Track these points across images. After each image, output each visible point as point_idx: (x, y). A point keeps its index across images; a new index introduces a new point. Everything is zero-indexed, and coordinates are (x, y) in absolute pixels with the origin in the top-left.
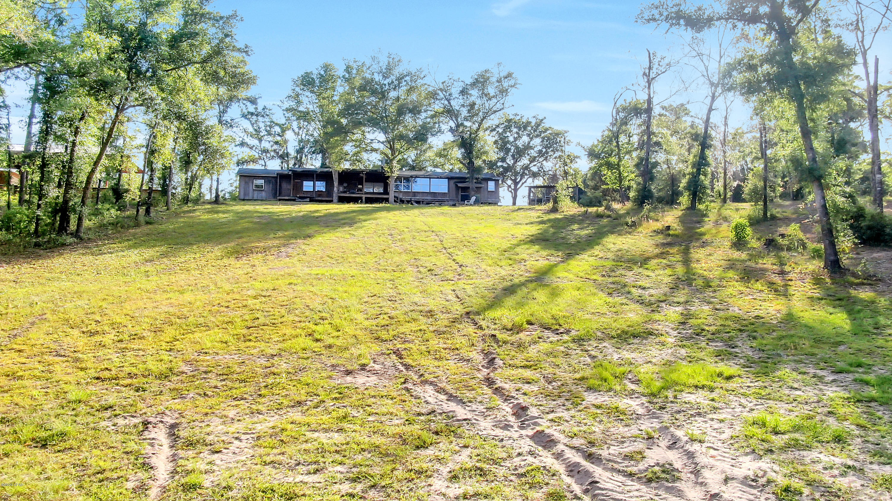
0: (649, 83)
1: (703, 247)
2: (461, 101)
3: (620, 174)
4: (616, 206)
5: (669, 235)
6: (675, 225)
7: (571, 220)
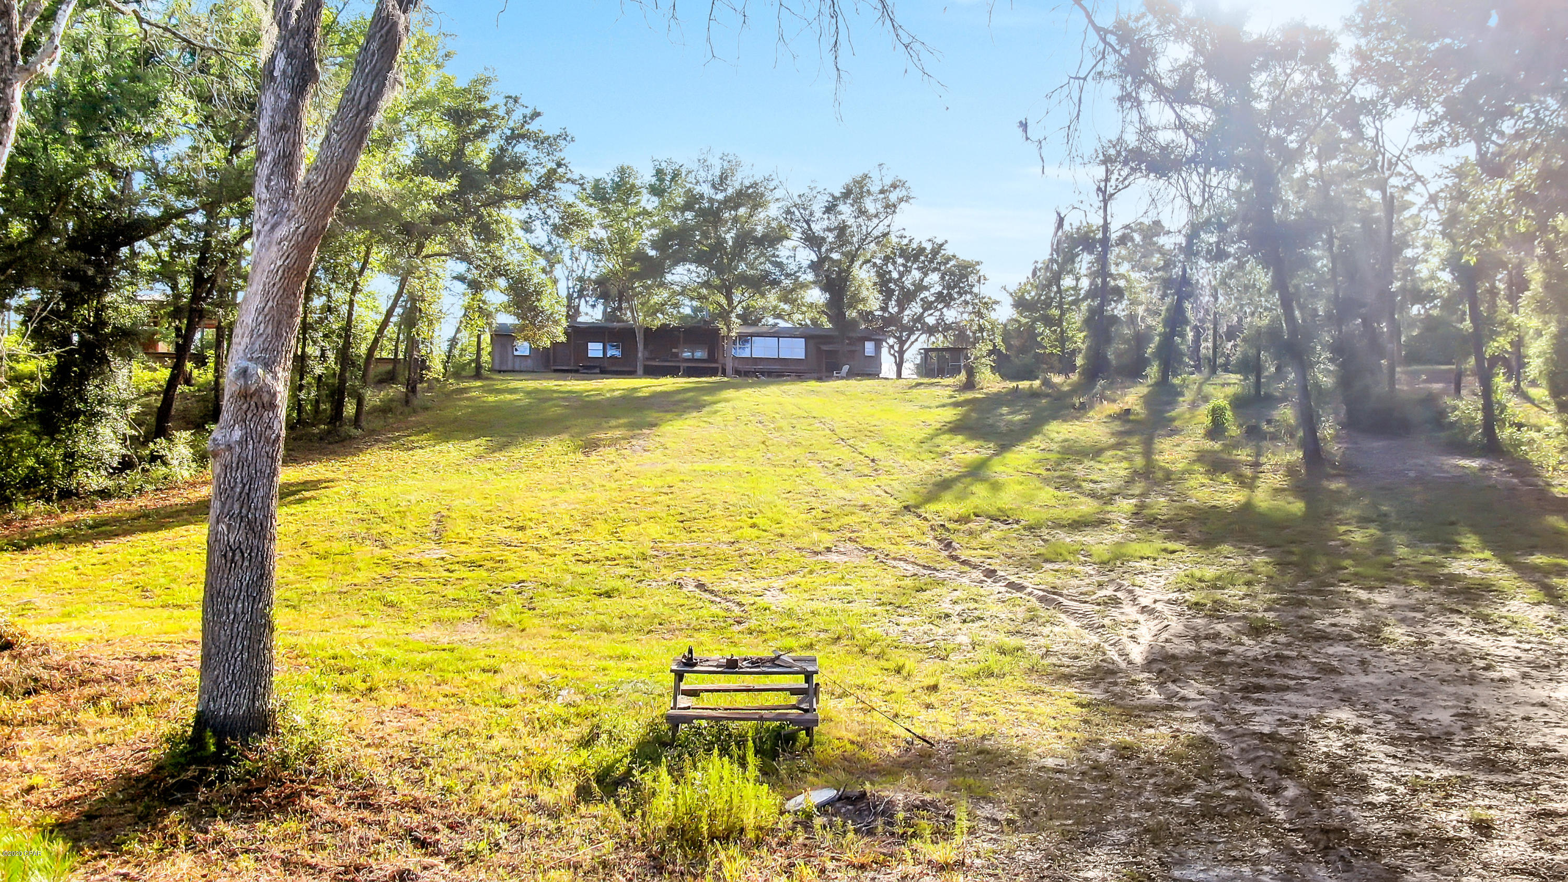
0: (1105, 202)
1: (1170, 436)
2: (826, 223)
3: (1062, 332)
4: (1057, 379)
5: (1129, 421)
6: (1137, 408)
7: (997, 400)
